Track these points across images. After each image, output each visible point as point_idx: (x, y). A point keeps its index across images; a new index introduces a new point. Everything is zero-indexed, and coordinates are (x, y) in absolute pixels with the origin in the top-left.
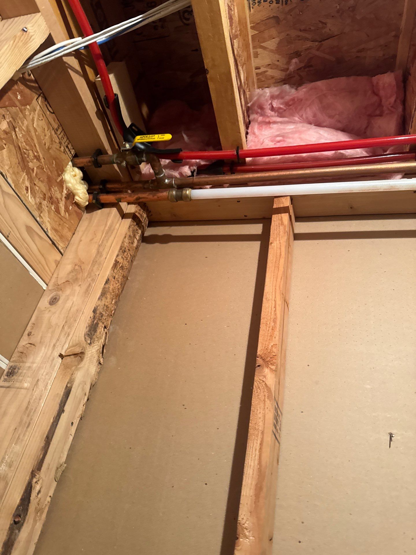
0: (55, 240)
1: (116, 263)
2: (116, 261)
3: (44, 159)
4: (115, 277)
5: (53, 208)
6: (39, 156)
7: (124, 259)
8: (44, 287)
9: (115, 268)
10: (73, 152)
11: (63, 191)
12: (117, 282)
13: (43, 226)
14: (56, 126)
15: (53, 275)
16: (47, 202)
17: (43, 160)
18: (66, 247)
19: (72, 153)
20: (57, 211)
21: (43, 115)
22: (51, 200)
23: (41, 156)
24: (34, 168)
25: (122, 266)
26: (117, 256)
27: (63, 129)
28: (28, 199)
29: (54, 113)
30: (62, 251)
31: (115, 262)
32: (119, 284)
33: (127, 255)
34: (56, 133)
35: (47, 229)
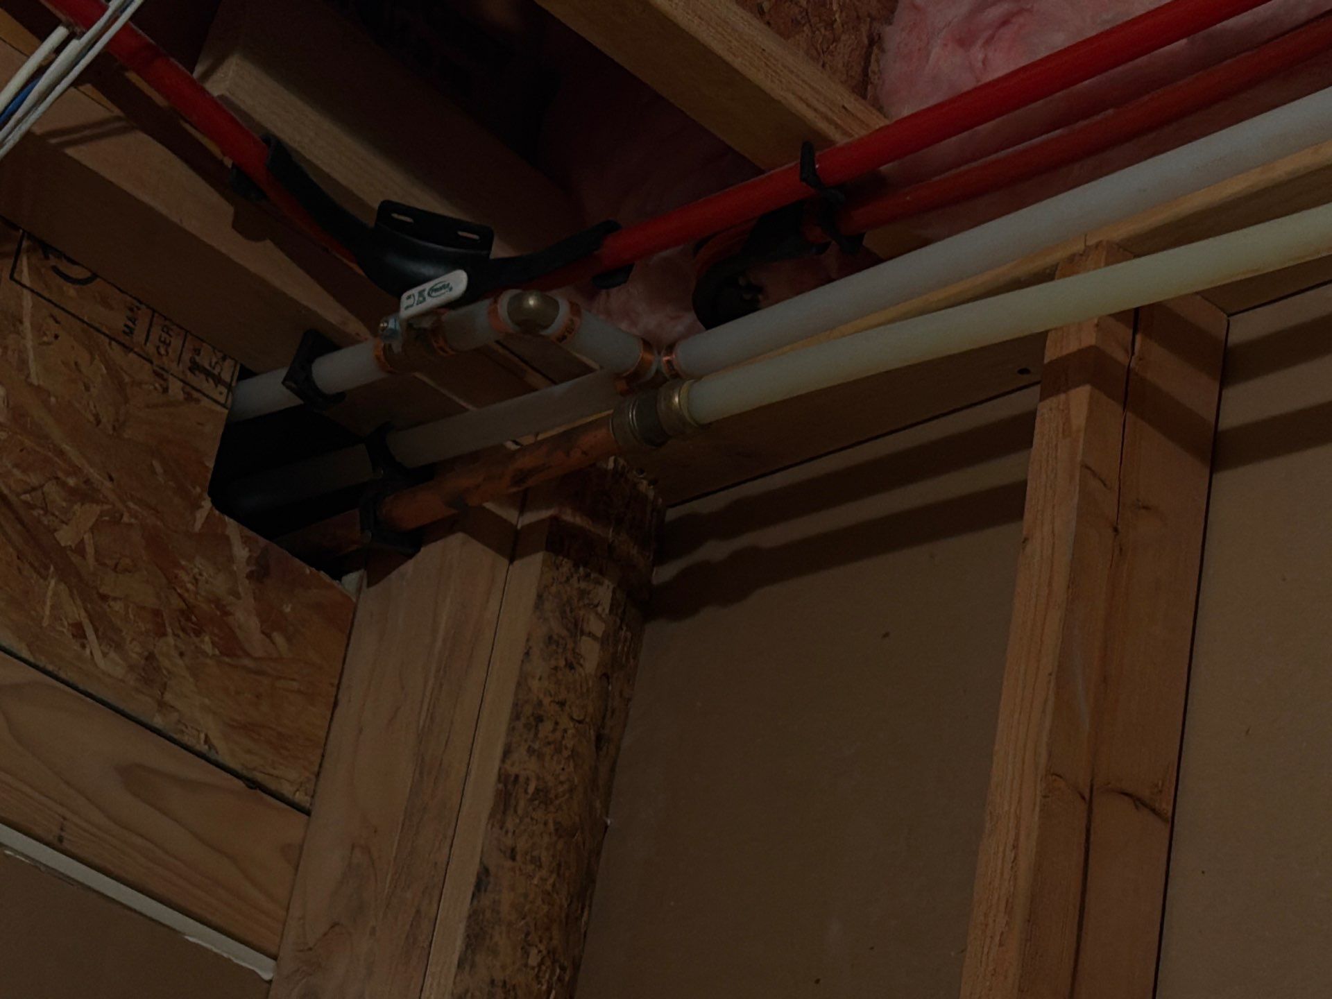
0: (254, 769)
1: (508, 787)
2: (503, 778)
3: (111, 479)
4: (513, 850)
5: (207, 647)
6: (88, 482)
7: (540, 756)
8: (265, 969)
9: (504, 813)
10: (227, 370)
11: (231, 559)
13: (186, 739)
14: (120, 321)
15: (288, 909)
16: (175, 635)
17: (109, 484)
19: (226, 377)
20: (231, 646)
21: (52, 316)
22: (188, 619)
23: (94, 474)
24: (82, 541)
25: (538, 790)
27: (154, 312)
28: (96, 665)
29: (95, 276)
30: (299, 797)
33: (554, 730)
34: (127, 348)
35: (207, 740)
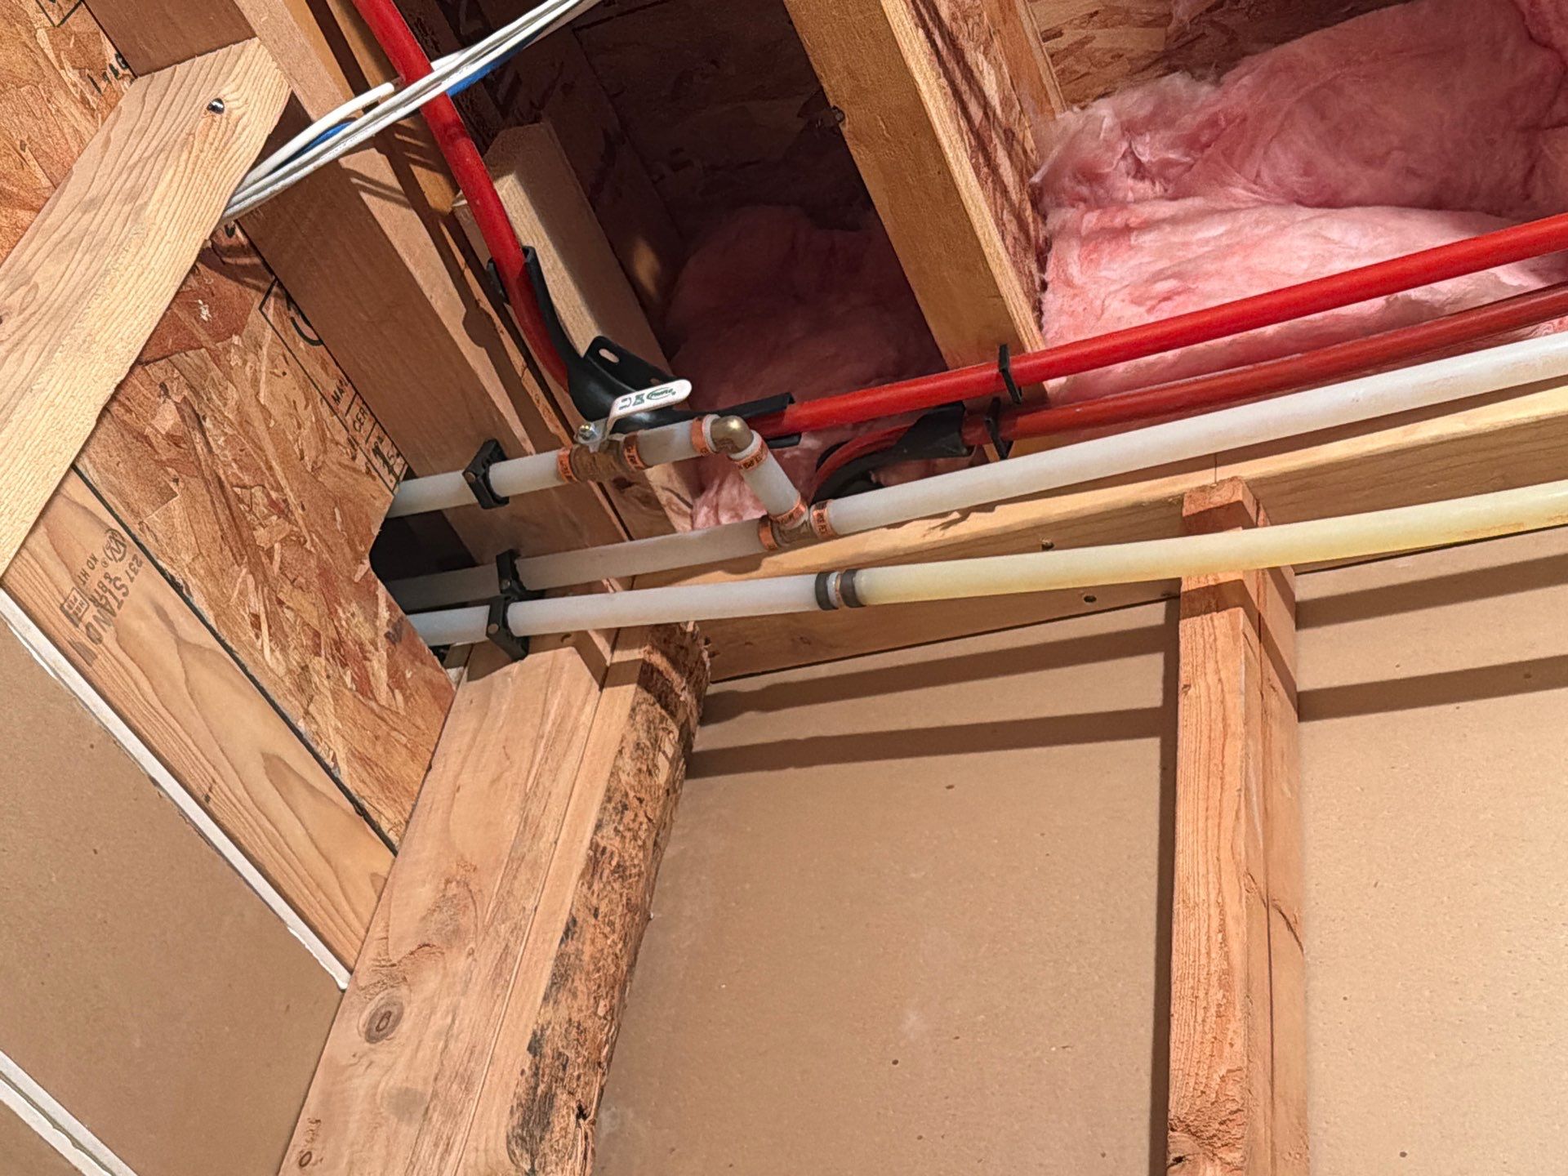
0: (363, 797)
1: (597, 854)
2: (594, 846)
3: (303, 508)
4: (597, 910)
5: (348, 680)
6: (285, 501)
7: (623, 837)
8: (342, 979)
9: (593, 876)
10: (398, 466)
11: (376, 615)
12: (607, 930)
13: (318, 750)
14: (332, 388)
15: (367, 931)
16: (327, 659)
17: (300, 511)
18: (407, 822)
19: (397, 470)
20: (364, 686)
21: (284, 356)
22: (338, 650)
23: (292, 499)
24: (272, 547)
25: (618, 865)
26: (599, 826)
27: (357, 393)
28: (263, 657)
29: (320, 342)
30: (392, 836)
31: (592, 853)
32: (615, 937)
33: (634, 821)
34: (334, 412)
35: (334, 759)
